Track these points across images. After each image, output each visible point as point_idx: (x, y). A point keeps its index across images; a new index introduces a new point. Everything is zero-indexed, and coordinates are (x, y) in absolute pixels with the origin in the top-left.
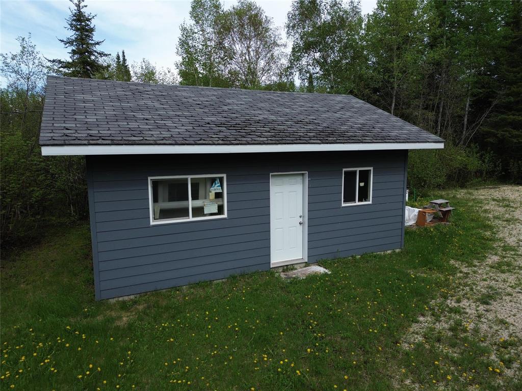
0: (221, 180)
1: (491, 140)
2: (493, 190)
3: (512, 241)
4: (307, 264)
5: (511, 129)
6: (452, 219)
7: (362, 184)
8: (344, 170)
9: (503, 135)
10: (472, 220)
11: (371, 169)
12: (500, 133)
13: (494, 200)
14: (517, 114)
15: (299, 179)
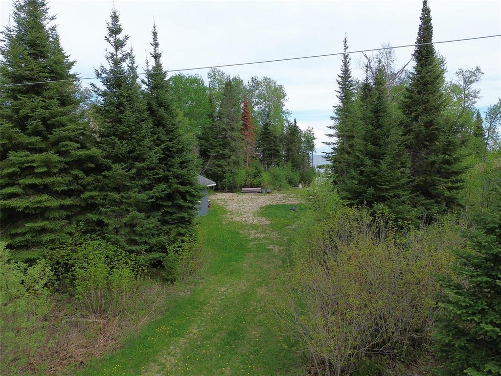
5: (217, 168)
9: (214, 170)
13: (218, 199)
14: (218, 160)
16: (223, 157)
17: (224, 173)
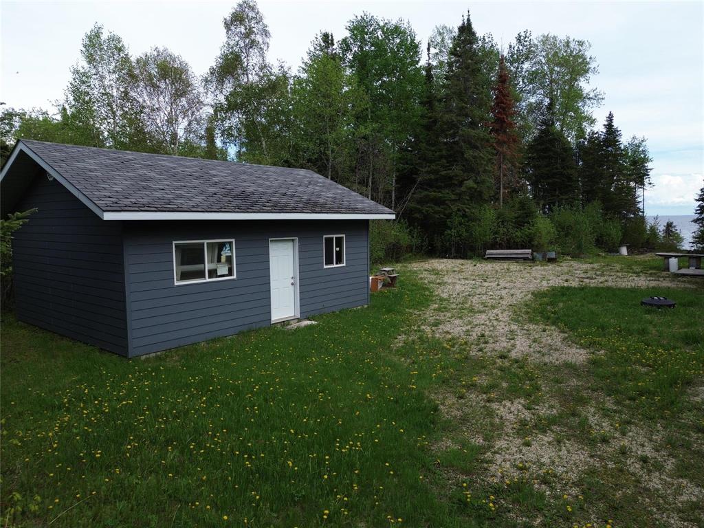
0: (231, 243)
1: (417, 215)
2: (423, 263)
3: (445, 296)
4: (299, 320)
5: (433, 206)
6: (398, 285)
7: (338, 249)
8: (324, 236)
9: (427, 211)
10: (413, 285)
11: (344, 236)
12: (425, 209)
13: (426, 270)
14: (437, 190)
15: (290, 244)
16: (449, 182)
17: (449, 216)
